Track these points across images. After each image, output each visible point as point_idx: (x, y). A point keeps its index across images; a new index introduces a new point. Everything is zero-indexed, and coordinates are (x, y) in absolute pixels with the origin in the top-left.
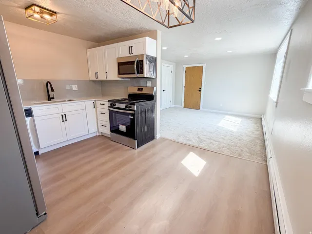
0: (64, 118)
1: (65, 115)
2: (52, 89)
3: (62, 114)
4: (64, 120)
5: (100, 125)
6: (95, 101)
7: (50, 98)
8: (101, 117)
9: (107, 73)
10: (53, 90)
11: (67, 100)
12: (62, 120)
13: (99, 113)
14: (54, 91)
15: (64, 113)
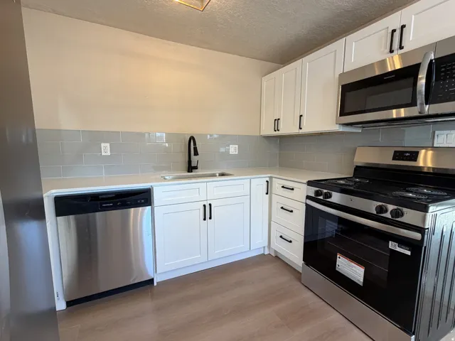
0: (207, 213)
1: (210, 205)
2: (195, 149)
3: (205, 203)
4: (208, 216)
5: (275, 235)
6: (271, 178)
7: (191, 168)
8: (279, 216)
9: (304, 119)
10: (196, 153)
11: (217, 172)
12: (202, 217)
13: (276, 207)
14: (198, 154)
15: (209, 202)
